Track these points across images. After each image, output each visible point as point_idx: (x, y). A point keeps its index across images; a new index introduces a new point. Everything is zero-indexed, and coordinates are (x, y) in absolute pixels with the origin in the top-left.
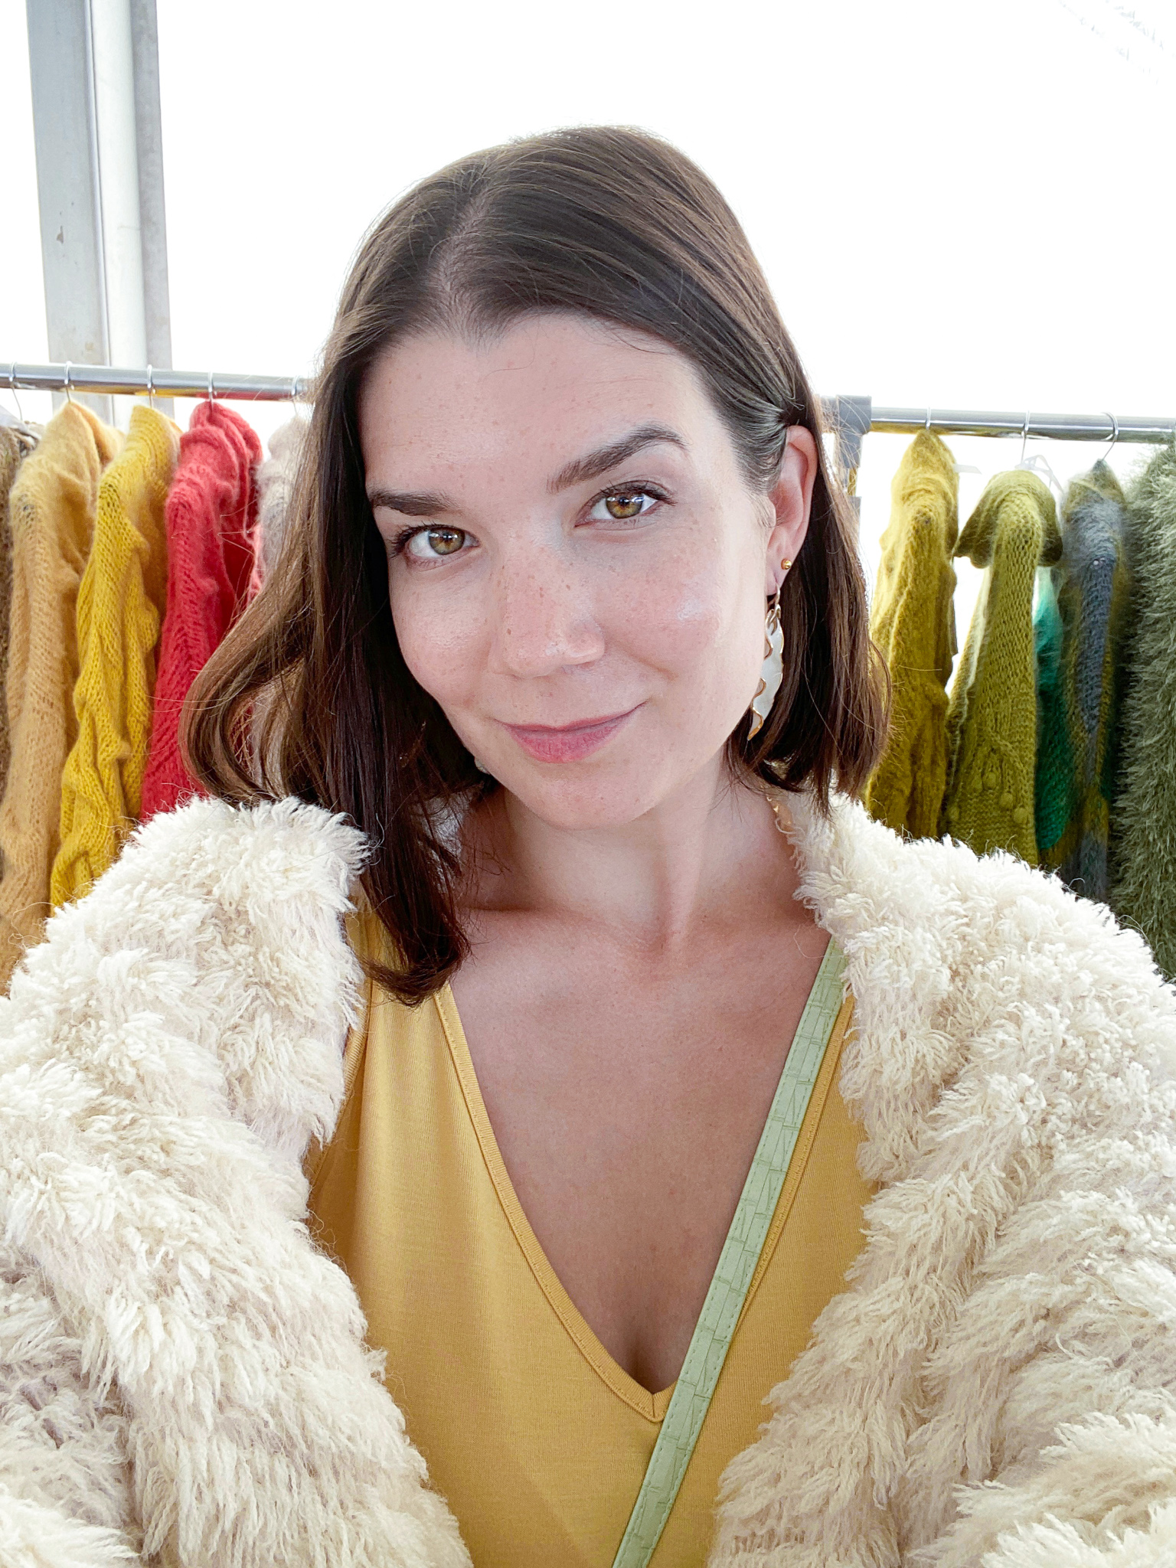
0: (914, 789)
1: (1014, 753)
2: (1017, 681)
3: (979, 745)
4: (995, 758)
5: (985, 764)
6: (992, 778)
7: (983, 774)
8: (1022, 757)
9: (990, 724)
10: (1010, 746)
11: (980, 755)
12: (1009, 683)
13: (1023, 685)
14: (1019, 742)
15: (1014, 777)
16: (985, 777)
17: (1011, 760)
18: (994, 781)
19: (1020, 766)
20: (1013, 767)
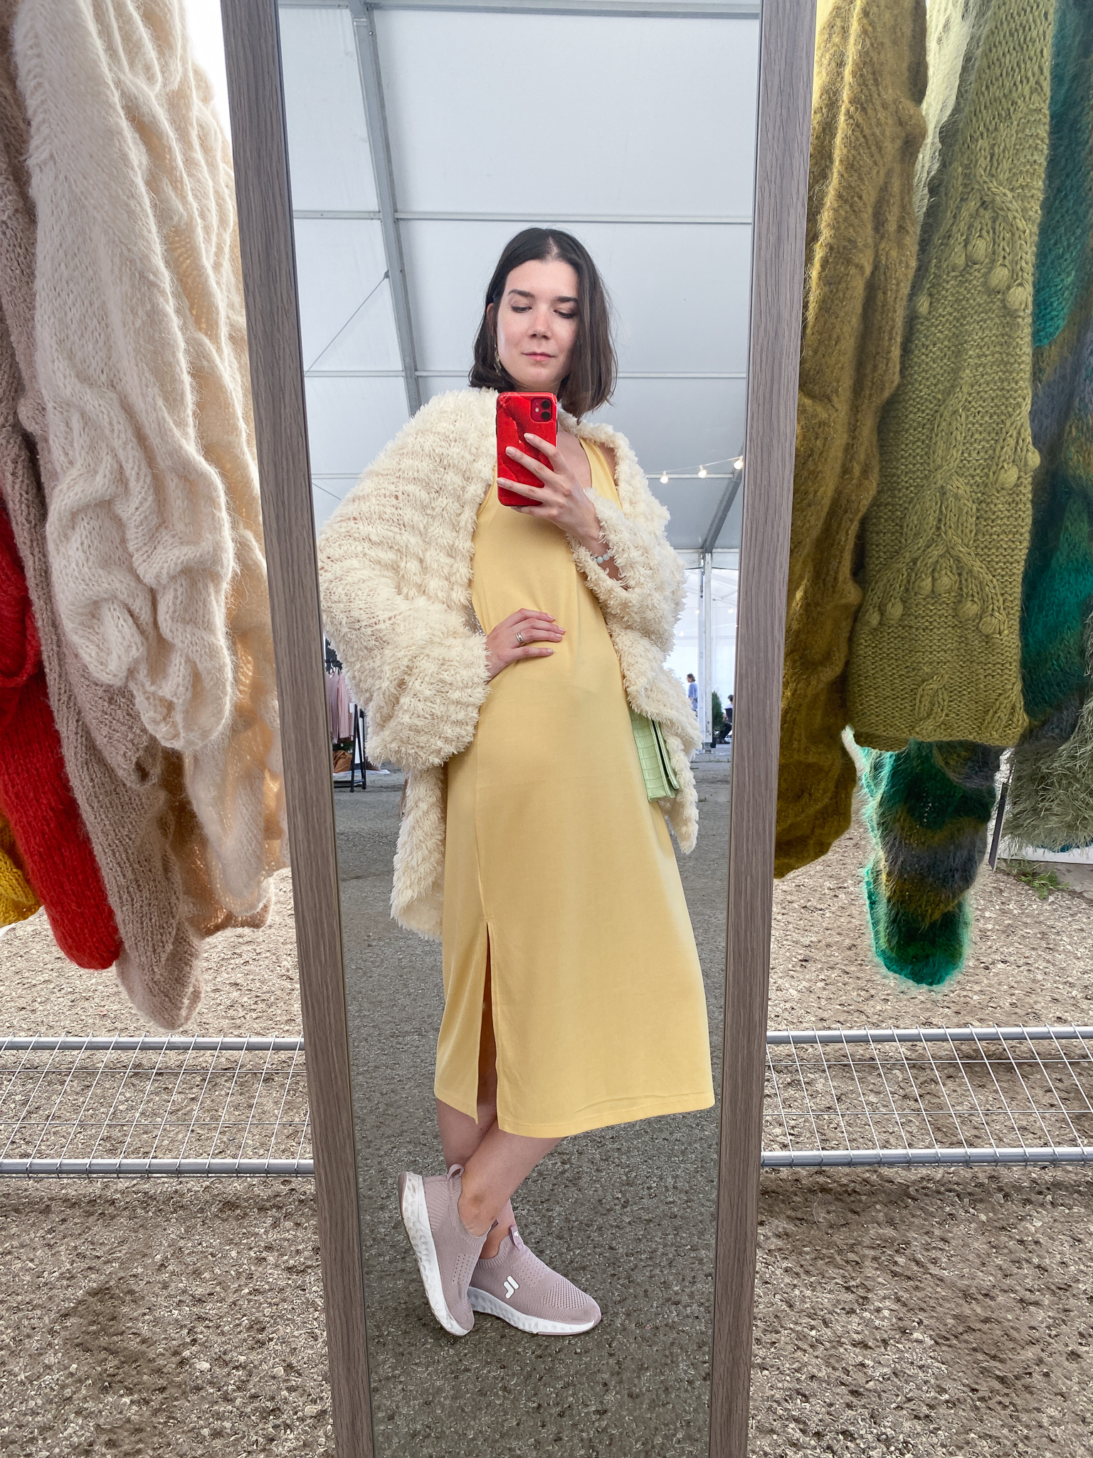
0: (876, 268)
1: (1016, 205)
2: (1027, 92)
3: (962, 200)
4: (988, 215)
5: (970, 226)
6: (981, 247)
7: (967, 242)
8: (1024, 210)
9: (983, 162)
10: (1010, 195)
11: (965, 214)
12: (1014, 95)
13: (1035, 96)
14: (1022, 187)
15: (1012, 242)
16: (970, 248)
17: (1010, 216)
18: (982, 252)
19: (1021, 224)
20: (1012, 229)
